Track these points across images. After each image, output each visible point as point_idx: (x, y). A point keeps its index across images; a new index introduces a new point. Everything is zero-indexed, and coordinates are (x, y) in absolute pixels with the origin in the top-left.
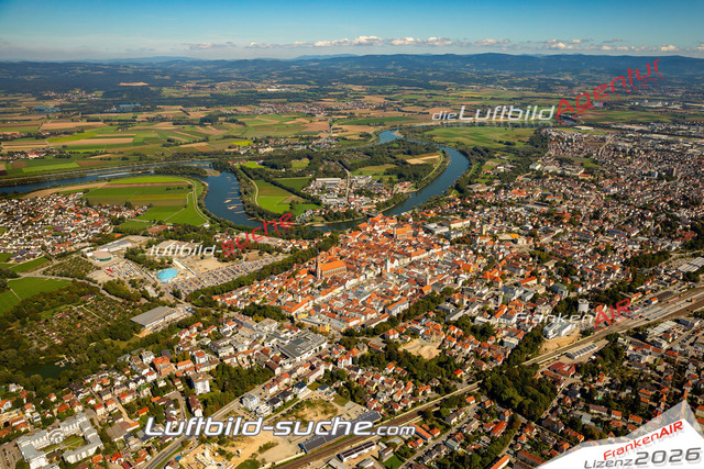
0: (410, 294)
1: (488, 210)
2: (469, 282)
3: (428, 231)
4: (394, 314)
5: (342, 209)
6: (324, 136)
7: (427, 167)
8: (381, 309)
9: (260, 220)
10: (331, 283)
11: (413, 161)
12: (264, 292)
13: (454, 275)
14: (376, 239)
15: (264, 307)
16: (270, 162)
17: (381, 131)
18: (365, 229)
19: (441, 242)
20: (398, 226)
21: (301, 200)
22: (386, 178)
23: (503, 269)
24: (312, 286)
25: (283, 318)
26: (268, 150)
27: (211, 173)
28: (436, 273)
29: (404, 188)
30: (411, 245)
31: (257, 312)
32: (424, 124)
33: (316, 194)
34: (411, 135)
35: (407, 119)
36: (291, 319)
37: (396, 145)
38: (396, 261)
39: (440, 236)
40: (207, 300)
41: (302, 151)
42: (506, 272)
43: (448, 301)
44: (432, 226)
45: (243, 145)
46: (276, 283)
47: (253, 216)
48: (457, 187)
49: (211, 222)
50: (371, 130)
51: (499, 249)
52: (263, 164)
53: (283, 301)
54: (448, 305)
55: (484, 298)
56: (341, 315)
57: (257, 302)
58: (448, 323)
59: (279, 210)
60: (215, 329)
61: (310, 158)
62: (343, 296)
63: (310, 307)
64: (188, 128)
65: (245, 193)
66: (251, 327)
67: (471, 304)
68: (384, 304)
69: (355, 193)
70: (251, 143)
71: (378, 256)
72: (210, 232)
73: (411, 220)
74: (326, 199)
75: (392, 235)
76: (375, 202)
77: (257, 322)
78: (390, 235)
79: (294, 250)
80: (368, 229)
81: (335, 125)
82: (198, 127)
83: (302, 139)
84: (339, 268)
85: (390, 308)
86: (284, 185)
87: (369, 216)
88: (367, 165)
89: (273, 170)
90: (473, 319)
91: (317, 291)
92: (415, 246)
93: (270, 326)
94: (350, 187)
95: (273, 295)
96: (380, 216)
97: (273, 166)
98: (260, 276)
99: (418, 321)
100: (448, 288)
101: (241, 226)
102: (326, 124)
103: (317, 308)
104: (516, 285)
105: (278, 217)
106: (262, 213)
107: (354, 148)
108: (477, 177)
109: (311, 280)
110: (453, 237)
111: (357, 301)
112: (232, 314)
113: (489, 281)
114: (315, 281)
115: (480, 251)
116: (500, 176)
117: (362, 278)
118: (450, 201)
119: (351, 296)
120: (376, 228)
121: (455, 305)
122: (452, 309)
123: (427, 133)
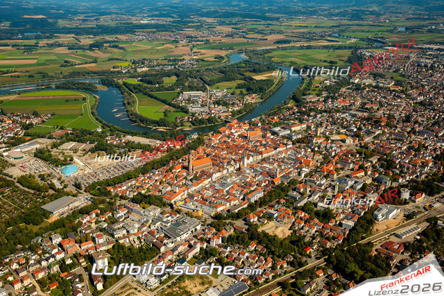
0: (264, 184)
1: (320, 116)
2: (310, 175)
3: (274, 133)
4: (253, 201)
5: (205, 116)
6: (187, 58)
7: (269, 82)
8: (242, 197)
9: (142, 125)
10: (201, 176)
11: (258, 77)
12: (148, 184)
13: (297, 169)
14: (233, 140)
15: (149, 196)
16: (146, 78)
17: (231, 54)
18: (224, 132)
19: (285, 142)
20: (250, 129)
21: (172, 109)
22: (238, 91)
23: (336, 163)
24: (186, 178)
25: (164, 205)
26: (144, 69)
27: (101, 88)
28: (283, 167)
29: (253, 99)
30: (261, 145)
31: (144, 200)
32: (264, 48)
33: (183, 104)
34: (255, 57)
35: (251, 44)
36: (171, 205)
37: (244, 65)
38: (251, 158)
39: (284, 137)
40: (103, 190)
41: (170, 70)
42: (339, 166)
43: (294, 190)
44: (277, 129)
45: (124, 66)
46: (157, 175)
47: (135, 122)
48: (294, 98)
49: (103, 127)
50: (223, 53)
51: (331, 148)
52: (141, 81)
53: (164, 191)
54: (295, 193)
55: (323, 188)
56: (210, 202)
57: (143, 192)
58: (296, 208)
59: (157, 117)
60: (110, 214)
61: (177, 76)
62: (211, 186)
63: (185, 196)
64: (80, 52)
65: (129, 104)
66: (139, 213)
67: (312, 193)
68: (244, 192)
69: (214, 103)
70: (131, 64)
71: (236, 154)
72: (102, 135)
73: (260, 124)
74: (193, 109)
75: (246, 137)
76: (230, 110)
77: (144, 208)
78: (245, 137)
79: (169, 150)
80: (227, 132)
81: (195, 50)
82: (88, 51)
83: (170, 60)
84: (206, 164)
85: (249, 196)
86: (159, 97)
87: (226, 122)
88: (222, 81)
89: (149, 86)
90: (316, 205)
91: (190, 183)
92: (265, 146)
93: (155, 212)
94: (210, 98)
95: (154, 186)
96: (236, 121)
97: (149, 82)
98: (144, 170)
99: (272, 207)
100: (294, 180)
101: (127, 130)
102: (188, 49)
103: (191, 196)
104: (347, 176)
105: (158, 123)
106: (143, 120)
107: (211, 67)
108: (309, 90)
109: (185, 174)
110: (294, 138)
111: (223, 191)
112: (123, 202)
113: (326, 173)
114: (188, 174)
115: (316, 149)
116: (327, 88)
117: (225, 172)
118: (289, 109)
119: (217, 186)
120: (233, 131)
121: (300, 193)
122: (298, 197)
123: (266, 55)
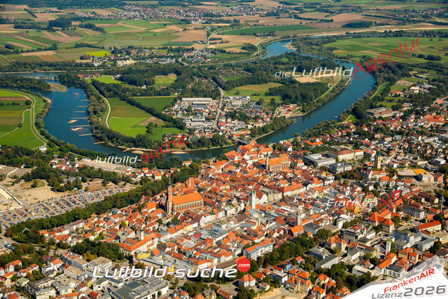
0: (276, 235)
1: (390, 139)
2: (353, 224)
3: (309, 163)
4: (254, 257)
5: (208, 135)
6: (198, 47)
7: (319, 87)
8: (239, 251)
9: (110, 143)
10: (184, 219)
11: (304, 78)
12: (102, 228)
13: (333, 215)
14: (244, 171)
15: (100, 244)
16: (128, 77)
17: (270, 43)
18: (233, 158)
19: (324, 175)
20: (274, 155)
21: (161, 122)
22: (268, 99)
23: (398, 210)
24: (160, 222)
25: (120, 258)
26: (128, 62)
27: (57, 88)
28: (312, 212)
29: (288, 112)
30: (285, 178)
31: (90, 249)
32: (325, 34)
33: (179, 116)
34: (306, 48)
35: (304, 28)
36: (130, 258)
37: (285, 60)
38: (264, 198)
39: (323, 169)
40: (32, 234)
41: (169, 65)
42: (402, 214)
43: (322, 246)
44: (315, 157)
45: (98, 56)
46: (117, 218)
47: (100, 139)
48: (355, 112)
49: (49, 145)
50: (256, 42)
51: (396, 187)
52: (120, 79)
53: (123, 238)
54: (321, 250)
55: (368, 244)
56: (190, 256)
57: (92, 238)
58: (319, 272)
59: (132, 133)
60: (37, 268)
61: (178, 73)
62: (195, 235)
63: (155, 246)
64: (32, 32)
65: (95, 112)
66: (80, 267)
67: (351, 250)
68: (242, 245)
69: (227, 116)
70: (109, 53)
71: (244, 190)
72: (47, 157)
73: (290, 149)
74: (190, 123)
75: (264, 166)
76: (250, 127)
77: (88, 261)
78: (261, 166)
79: (144, 180)
80: (236, 159)
81: (214, 35)
82: (45, 32)
83: (171, 50)
84: (194, 202)
85: (249, 250)
86: (143, 104)
87: (240, 143)
88: (246, 83)
89: (131, 87)
90: (350, 268)
91: (165, 228)
92: (290, 180)
93: (101, 267)
94: (222, 109)
95: (112, 231)
96: (253, 143)
97: (132, 82)
98: (100, 209)
99: (282, 267)
100: (324, 230)
101: (85, 150)
102: (203, 33)
103: (162, 247)
104: (413, 230)
105: (136, 142)
106: (112, 136)
107: (233, 62)
108: (382, 100)
109: (160, 216)
110: (340, 170)
111: (211, 241)
112: (60, 251)
113: (377, 224)
114: (164, 216)
115: (371, 188)
116: (412, 98)
117: (221, 214)
118: (342, 127)
119: (205, 235)
120: (246, 157)
121: (331, 251)
122: (326, 254)
123: (326, 46)
